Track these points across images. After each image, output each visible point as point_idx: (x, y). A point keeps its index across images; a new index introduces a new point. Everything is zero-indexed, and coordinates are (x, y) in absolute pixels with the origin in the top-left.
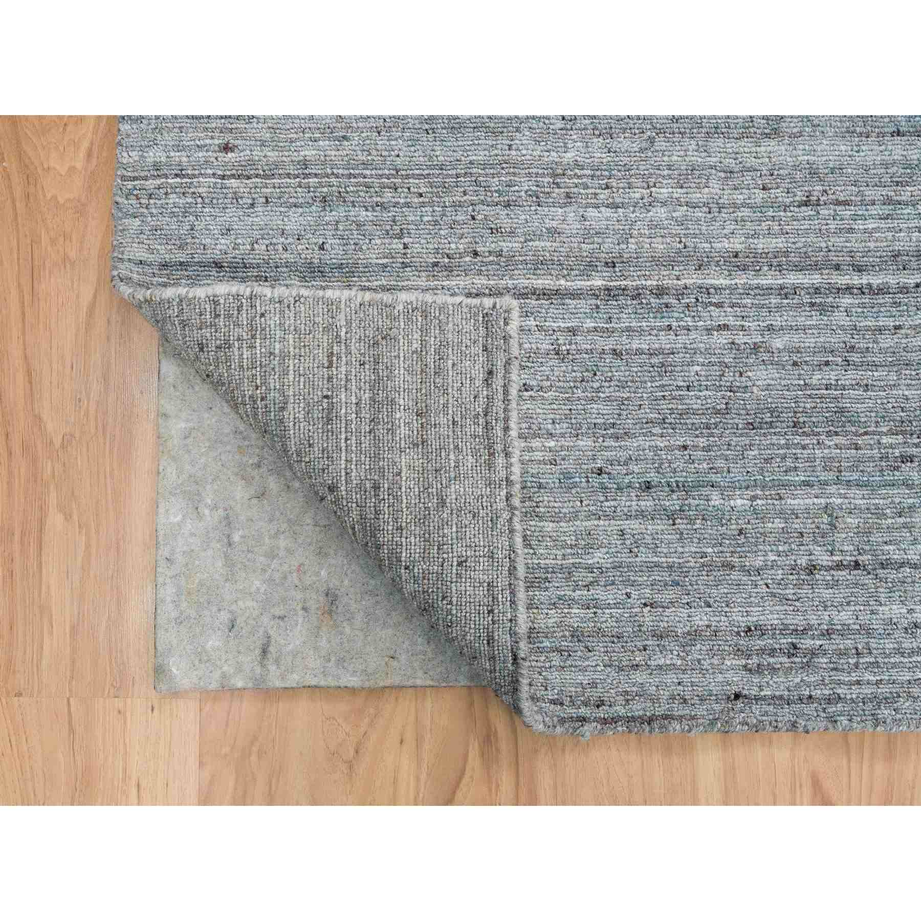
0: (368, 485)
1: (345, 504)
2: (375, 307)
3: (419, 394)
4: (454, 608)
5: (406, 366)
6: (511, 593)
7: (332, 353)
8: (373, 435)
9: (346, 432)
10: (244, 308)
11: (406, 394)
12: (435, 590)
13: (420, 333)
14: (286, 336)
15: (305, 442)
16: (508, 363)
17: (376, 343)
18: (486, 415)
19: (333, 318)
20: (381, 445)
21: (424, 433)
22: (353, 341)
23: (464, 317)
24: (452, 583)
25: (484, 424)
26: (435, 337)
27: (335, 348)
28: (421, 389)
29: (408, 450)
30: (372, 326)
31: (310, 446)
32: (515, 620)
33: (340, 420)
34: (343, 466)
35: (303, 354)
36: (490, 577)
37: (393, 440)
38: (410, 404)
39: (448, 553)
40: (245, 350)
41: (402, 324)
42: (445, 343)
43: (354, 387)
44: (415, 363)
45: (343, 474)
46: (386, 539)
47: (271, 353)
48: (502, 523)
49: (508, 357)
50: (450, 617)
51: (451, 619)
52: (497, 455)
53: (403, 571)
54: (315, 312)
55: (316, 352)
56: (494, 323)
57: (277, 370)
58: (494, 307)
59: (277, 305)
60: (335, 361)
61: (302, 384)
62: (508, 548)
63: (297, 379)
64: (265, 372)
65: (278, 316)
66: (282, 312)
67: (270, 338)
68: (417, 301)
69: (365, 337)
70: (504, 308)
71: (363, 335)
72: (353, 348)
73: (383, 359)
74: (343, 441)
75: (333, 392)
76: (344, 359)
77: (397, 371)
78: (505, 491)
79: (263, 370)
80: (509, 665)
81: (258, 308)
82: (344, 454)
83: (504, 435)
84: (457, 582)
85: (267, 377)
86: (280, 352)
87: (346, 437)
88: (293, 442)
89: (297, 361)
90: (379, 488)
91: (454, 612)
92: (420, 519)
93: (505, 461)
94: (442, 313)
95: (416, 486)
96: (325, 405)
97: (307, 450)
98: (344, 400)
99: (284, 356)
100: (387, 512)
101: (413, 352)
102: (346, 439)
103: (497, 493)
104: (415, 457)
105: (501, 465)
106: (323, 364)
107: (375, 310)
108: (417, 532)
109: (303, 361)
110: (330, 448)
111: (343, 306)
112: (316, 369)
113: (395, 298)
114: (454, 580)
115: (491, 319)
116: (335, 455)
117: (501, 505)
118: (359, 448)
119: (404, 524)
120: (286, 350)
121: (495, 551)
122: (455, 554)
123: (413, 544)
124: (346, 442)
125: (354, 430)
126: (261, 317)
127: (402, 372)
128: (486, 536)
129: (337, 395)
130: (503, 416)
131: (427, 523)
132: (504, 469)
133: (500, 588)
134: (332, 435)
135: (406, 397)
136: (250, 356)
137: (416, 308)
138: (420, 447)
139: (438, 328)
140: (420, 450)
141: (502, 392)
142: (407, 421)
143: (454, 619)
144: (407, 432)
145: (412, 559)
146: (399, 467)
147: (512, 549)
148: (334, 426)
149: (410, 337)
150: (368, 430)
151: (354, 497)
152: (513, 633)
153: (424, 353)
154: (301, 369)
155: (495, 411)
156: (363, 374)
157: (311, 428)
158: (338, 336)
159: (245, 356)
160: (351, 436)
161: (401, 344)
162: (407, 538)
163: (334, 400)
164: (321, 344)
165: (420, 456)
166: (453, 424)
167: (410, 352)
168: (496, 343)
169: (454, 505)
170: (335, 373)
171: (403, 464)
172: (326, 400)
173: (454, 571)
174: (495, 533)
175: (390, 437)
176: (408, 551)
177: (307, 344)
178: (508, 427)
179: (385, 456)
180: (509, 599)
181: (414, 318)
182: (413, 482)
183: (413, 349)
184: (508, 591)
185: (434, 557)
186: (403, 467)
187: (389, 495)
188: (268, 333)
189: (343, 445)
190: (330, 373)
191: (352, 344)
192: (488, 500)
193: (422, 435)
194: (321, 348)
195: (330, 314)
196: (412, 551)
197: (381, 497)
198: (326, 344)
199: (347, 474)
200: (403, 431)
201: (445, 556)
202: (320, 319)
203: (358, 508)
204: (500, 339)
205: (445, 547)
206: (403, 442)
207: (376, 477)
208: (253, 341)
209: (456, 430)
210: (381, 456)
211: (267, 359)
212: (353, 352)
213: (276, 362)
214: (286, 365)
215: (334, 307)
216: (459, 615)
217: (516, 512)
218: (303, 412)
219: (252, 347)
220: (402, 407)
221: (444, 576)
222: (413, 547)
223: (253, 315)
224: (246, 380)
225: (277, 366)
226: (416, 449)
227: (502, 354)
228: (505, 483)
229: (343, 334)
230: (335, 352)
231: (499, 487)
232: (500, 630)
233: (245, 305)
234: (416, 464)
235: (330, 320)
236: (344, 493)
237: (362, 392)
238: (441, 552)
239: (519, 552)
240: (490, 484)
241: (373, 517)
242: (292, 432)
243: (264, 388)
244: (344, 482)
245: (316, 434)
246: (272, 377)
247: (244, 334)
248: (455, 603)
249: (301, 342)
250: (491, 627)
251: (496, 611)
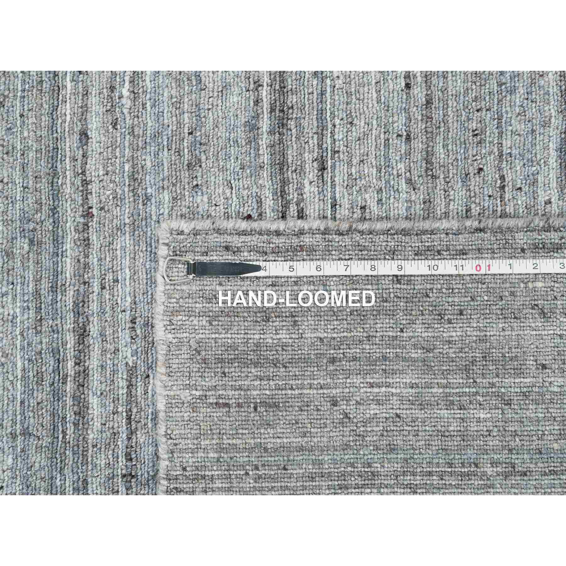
0: (332, 368)
1: (348, 390)
2: (171, 361)
3: (249, 319)
4: (435, 286)
5: (224, 332)
6: (424, 234)
7: (216, 403)
8: (288, 365)
9: (286, 389)
10: (178, 486)
11: (249, 332)
12: (421, 304)
13: (192, 318)
14: (203, 447)
15: (295, 427)
16: (218, 231)
17: (204, 361)
18: (266, 253)
19: (183, 403)
20: (296, 357)
21: (284, 315)
22: (204, 383)
23: (176, 274)
24: (414, 289)
25: (274, 255)
26: (196, 303)
27: (211, 401)
28: (244, 317)
29: (300, 331)
30: (188, 365)
31: (297, 423)
32: (447, 229)
33: (276, 395)
34: (315, 391)
35: (218, 431)
36: (410, 253)
37: (292, 346)
38: (259, 328)
39: (390, 293)
40: (215, 486)
41: (185, 335)
42: (201, 293)
43: (246, 383)
44: (220, 323)
45: (321, 391)
46: (378, 350)
47: (218, 460)
48: (364, 241)
49: (212, 231)
50: (444, 290)
51: (446, 289)
52: (302, 243)
53: (405, 335)
54: (179, 419)
55: (216, 419)
56: (182, 245)
57: (232, 455)
58: (167, 245)
59: (175, 455)
60: (224, 401)
61: (244, 431)
62: (386, 236)
63: (240, 436)
64: (233, 466)
65: (184, 455)
66: (181, 451)
67: (204, 461)
68: (163, 320)
69: (199, 372)
70: (169, 235)
71: (198, 374)
72: (210, 384)
73: (218, 355)
74: (293, 392)
75: (251, 402)
76: (221, 392)
77: (229, 341)
78: (334, 236)
79: (232, 468)
80: (486, 235)
81: (178, 473)
82: (305, 391)
83: (284, 235)
84: (414, 285)
85: (239, 464)
86: (216, 452)
87: (290, 389)
88: (294, 440)
89: (224, 437)
90: (333, 358)
91: (439, 286)
92: (361, 320)
93: (307, 235)
94: (173, 296)
95: (332, 323)
96: (263, 409)
97: (300, 426)
98: (258, 392)
99: (221, 449)
100: (354, 350)
101: (211, 324)
102: (292, 389)
103: (336, 244)
104: (306, 324)
105: (311, 240)
106: (226, 412)
107: (174, 361)
108: (372, 322)
109: (224, 431)
110: (299, 404)
111: (172, 393)
112: (231, 419)
113: (162, 342)
114: (412, 287)
115: (178, 248)
116: (306, 400)
117: (347, 240)
118: (300, 377)
119: (365, 335)
120: (215, 447)
121: (388, 248)
122: (391, 286)
123: (381, 325)
124: (294, 390)
125: (284, 382)
126: (186, 471)
127: (229, 336)
128: (375, 257)
129: (254, 399)
130: (266, 236)
131: (364, 313)
132: (314, 236)
133: (420, 244)
134: (288, 402)
135: (252, 332)
136: (220, 481)
137: (170, 321)
138: (297, 319)
139: (187, 300)
140: (300, 319)
141: (244, 237)
142: (274, 332)
143: (445, 286)
144: (284, 332)
145: (394, 326)
146: (316, 339)
147: (387, 232)
148: (281, 400)
149: (197, 328)
150: (284, 369)
151: (341, 381)
152: (458, 233)
153: (211, 314)
154: (231, 432)
155: (262, 244)
156: (233, 374)
157: (282, 422)
158: (200, 398)
159: (220, 485)
160: (289, 384)
161: (203, 336)
162: (377, 331)
163: (258, 401)
164: (208, 415)
165: (305, 319)
166: (275, 286)
167: (210, 327)
168: (200, 243)
169: (348, 287)
170: (234, 401)
171: (313, 335)
172: (259, 409)
173: (405, 287)
174: (373, 248)
175: (289, 348)
176: (388, 330)
177: (209, 428)
178: (276, 231)
179: (306, 353)
180: (429, 236)
181: (179, 323)
182: (329, 326)
183: (208, 324)
184: (423, 237)
185: (393, 306)
186: (315, 335)
187: (340, 349)
188: (200, 464)
189: (297, 392)
190: (234, 405)
191: (207, 384)
192: (343, 253)
193: (286, 317)
194: (212, 414)
195: (180, 406)
196: (388, 326)
197: (342, 356)
198: (209, 410)
199: (321, 388)
200: (283, 335)
201: (392, 295)
202: (186, 415)
203: (351, 377)
204: (196, 239)
205: (384, 295)
206: (293, 336)
207: (325, 361)
208: (207, 478)
209: (280, 283)
210: (307, 356)
211: (222, 464)
212: (214, 384)
213: (226, 456)
214: (227, 446)
215: (174, 401)
216: (442, 282)
217: (354, 226)
218: (269, 430)
219: (212, 478)
220: (262, 336)
221: (409, 296)
222: (385, 325)
223: (184, 478)
224: (241, 485)
225: (229, 455)
226: (299, 323)
227: (210, 237)
228: (327, 236)
229: (198, 393)
230: (215, 401)
231: (331, 242)
232: (455, 243)
233: (175, 486)
234: (313, 323)
235: (185, 405)
236: (338, 391)
237: (250, 375)
238: (389, 299)
239: (389, 225)
240: (329, 251)
241: (358, 363)
242: (285, 440)
243: (248, 467)
244: (329, 391)
245: (288, 418)
246: (238, 460)
247: (201, 486)
248: (432, 286)
249: (207, 434)
250: (452, 252)
251: (439, 248)
